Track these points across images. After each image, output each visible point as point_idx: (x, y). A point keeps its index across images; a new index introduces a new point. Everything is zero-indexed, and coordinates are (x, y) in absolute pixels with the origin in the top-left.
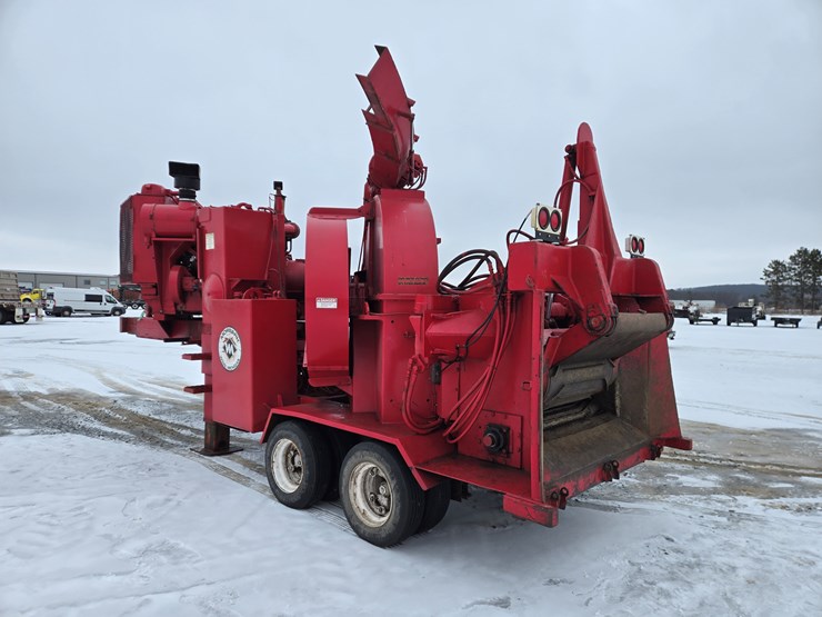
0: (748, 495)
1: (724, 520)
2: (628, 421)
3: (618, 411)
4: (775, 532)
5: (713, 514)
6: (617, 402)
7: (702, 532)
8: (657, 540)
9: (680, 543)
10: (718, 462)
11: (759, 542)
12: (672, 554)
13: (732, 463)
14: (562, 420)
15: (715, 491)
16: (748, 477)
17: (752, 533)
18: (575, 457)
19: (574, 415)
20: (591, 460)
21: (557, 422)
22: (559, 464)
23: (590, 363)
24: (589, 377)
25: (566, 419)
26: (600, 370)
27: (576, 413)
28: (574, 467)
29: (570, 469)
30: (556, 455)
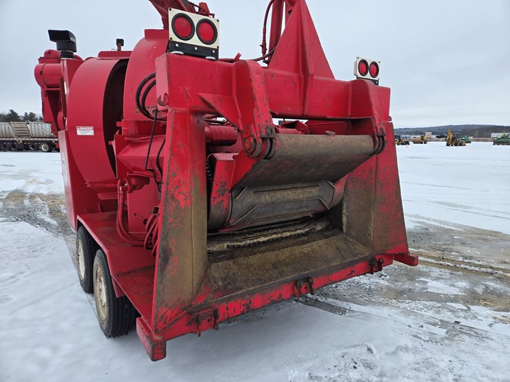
0: (486, 305)
1: (442, 332)
2: (353, 238)
3: (344, 228)
4: (487, 352)
5: (435, 324)
6: (344, 219)
7: (410, 345)
8: (358, 350)
9: (377, 357)
10: (477, 269)
11: (462, 362)
12: (361, 368)
13: (490, 270)
14: (274, 236)
15: (455, 299)
16: (498, 286)
17: (461, 351)
18: (258, 275)
19: (293, 231)
20: (276, 278)
21: (267, 239)
22: (229, 283)
23: (299, 185)
24: (296, 197)
25: (279, 236)
26: (314, 192)
27: (296, 230)
28: (248, 286)
29: (241, 289)
30: (234, 274)
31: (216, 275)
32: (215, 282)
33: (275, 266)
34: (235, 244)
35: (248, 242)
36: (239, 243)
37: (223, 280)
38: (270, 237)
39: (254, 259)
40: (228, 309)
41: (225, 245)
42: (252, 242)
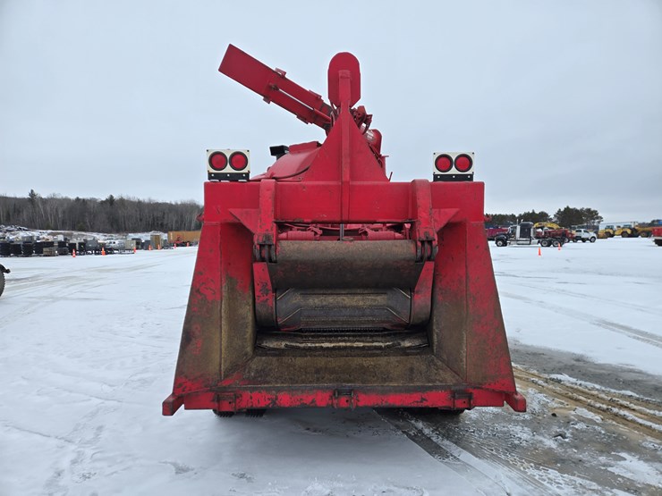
3: (435, 348)
6: (435, 338)
14: (343, 344)
18: (294, 375)
19: (369, 342)
20: (310, 382)
21: (332, 345)
22: (261, 376)
23: (358, 291)
24: (355, 304)
25: (348, 344)
26: (381, 300)
27: (373, 342)
28: (277, 383)
29: (268, 383)
30: (270, 370)
31: (254, 366)
32: (249, 372)
33: (318, 371)
34: (294, 344)
35: (309, 345)
36: (298, 344)
37: (257, 371)
38: (338, 344)
39: (299, 361)
40: (251, 398)
41: (283, 344)
42: (313, 345)
